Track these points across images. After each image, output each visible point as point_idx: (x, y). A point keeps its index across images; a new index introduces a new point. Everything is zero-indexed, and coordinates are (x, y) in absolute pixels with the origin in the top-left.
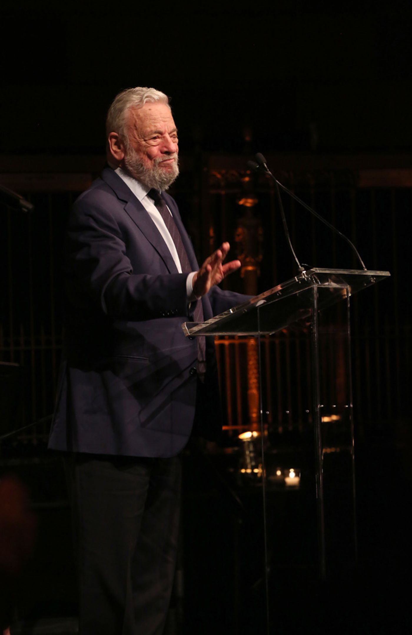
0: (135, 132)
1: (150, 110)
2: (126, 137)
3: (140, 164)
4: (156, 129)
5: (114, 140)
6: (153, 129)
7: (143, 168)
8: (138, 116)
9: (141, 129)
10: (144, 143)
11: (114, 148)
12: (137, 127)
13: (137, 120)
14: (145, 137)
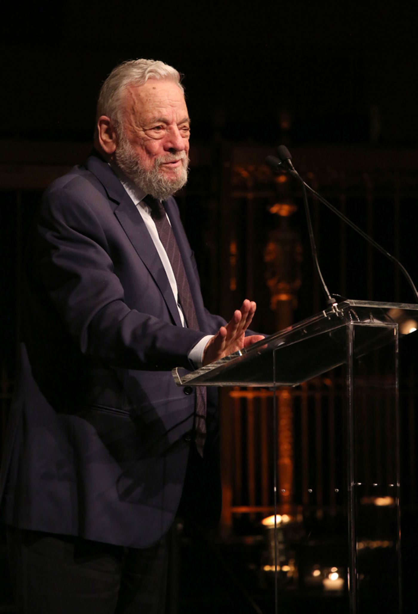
0: (132, 117)
1: (154, 88)
2: (120, 123)
3: (134, 161)
4: (161, 116)
5: (104, 126)
6: (157, 115)
7: (138, 168)
8: (138, 95)
9: (141, 114)
10: (142, 133)
11: (104, 137)
12: (135, 110)
13: (136, 101)
14: (145, 125)
